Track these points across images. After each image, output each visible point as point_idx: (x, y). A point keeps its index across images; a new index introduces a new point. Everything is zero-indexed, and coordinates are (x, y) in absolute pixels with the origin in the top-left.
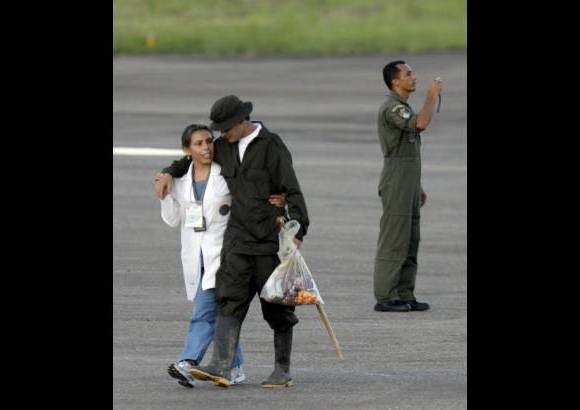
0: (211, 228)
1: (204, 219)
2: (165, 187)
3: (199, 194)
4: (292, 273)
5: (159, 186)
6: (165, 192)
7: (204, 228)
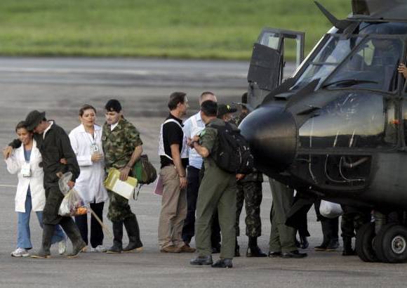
0: (35, 175)
1: (31, 170)
2: (8, 154)
3: (27, 157)
4: (72, 199)
5: (5, 153)
6: (8, 155)
7: (31, 176)
